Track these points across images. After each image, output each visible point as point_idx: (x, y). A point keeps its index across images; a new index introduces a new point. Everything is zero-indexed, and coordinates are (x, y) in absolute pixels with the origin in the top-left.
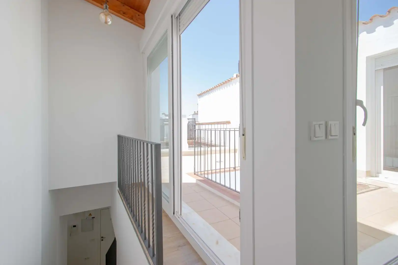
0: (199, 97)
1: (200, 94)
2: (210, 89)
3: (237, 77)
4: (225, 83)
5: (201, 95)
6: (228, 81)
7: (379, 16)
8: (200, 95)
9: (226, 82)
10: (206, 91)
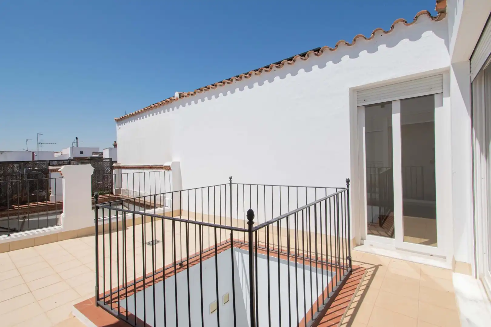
0: (119, 124)
1: (120, 118)
2: (137, 112)
3: (180, 97)
4: (160, 104)
5: (122, 120)
6: (166, 102)
7: (363, 37)
8: (120, 121)
9: (162, 103)
10: (130, 115)
